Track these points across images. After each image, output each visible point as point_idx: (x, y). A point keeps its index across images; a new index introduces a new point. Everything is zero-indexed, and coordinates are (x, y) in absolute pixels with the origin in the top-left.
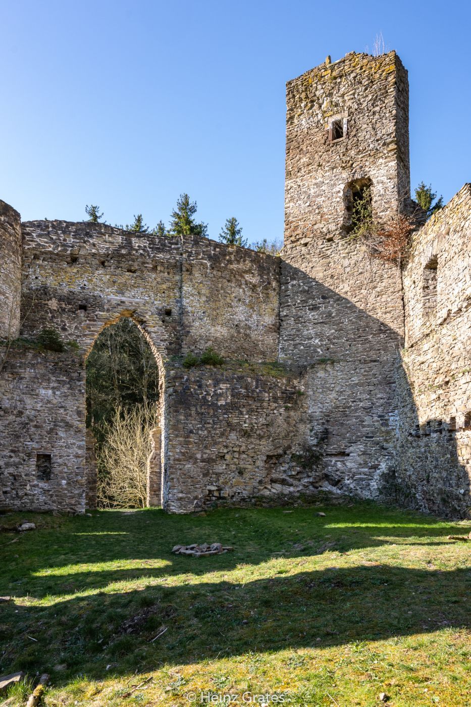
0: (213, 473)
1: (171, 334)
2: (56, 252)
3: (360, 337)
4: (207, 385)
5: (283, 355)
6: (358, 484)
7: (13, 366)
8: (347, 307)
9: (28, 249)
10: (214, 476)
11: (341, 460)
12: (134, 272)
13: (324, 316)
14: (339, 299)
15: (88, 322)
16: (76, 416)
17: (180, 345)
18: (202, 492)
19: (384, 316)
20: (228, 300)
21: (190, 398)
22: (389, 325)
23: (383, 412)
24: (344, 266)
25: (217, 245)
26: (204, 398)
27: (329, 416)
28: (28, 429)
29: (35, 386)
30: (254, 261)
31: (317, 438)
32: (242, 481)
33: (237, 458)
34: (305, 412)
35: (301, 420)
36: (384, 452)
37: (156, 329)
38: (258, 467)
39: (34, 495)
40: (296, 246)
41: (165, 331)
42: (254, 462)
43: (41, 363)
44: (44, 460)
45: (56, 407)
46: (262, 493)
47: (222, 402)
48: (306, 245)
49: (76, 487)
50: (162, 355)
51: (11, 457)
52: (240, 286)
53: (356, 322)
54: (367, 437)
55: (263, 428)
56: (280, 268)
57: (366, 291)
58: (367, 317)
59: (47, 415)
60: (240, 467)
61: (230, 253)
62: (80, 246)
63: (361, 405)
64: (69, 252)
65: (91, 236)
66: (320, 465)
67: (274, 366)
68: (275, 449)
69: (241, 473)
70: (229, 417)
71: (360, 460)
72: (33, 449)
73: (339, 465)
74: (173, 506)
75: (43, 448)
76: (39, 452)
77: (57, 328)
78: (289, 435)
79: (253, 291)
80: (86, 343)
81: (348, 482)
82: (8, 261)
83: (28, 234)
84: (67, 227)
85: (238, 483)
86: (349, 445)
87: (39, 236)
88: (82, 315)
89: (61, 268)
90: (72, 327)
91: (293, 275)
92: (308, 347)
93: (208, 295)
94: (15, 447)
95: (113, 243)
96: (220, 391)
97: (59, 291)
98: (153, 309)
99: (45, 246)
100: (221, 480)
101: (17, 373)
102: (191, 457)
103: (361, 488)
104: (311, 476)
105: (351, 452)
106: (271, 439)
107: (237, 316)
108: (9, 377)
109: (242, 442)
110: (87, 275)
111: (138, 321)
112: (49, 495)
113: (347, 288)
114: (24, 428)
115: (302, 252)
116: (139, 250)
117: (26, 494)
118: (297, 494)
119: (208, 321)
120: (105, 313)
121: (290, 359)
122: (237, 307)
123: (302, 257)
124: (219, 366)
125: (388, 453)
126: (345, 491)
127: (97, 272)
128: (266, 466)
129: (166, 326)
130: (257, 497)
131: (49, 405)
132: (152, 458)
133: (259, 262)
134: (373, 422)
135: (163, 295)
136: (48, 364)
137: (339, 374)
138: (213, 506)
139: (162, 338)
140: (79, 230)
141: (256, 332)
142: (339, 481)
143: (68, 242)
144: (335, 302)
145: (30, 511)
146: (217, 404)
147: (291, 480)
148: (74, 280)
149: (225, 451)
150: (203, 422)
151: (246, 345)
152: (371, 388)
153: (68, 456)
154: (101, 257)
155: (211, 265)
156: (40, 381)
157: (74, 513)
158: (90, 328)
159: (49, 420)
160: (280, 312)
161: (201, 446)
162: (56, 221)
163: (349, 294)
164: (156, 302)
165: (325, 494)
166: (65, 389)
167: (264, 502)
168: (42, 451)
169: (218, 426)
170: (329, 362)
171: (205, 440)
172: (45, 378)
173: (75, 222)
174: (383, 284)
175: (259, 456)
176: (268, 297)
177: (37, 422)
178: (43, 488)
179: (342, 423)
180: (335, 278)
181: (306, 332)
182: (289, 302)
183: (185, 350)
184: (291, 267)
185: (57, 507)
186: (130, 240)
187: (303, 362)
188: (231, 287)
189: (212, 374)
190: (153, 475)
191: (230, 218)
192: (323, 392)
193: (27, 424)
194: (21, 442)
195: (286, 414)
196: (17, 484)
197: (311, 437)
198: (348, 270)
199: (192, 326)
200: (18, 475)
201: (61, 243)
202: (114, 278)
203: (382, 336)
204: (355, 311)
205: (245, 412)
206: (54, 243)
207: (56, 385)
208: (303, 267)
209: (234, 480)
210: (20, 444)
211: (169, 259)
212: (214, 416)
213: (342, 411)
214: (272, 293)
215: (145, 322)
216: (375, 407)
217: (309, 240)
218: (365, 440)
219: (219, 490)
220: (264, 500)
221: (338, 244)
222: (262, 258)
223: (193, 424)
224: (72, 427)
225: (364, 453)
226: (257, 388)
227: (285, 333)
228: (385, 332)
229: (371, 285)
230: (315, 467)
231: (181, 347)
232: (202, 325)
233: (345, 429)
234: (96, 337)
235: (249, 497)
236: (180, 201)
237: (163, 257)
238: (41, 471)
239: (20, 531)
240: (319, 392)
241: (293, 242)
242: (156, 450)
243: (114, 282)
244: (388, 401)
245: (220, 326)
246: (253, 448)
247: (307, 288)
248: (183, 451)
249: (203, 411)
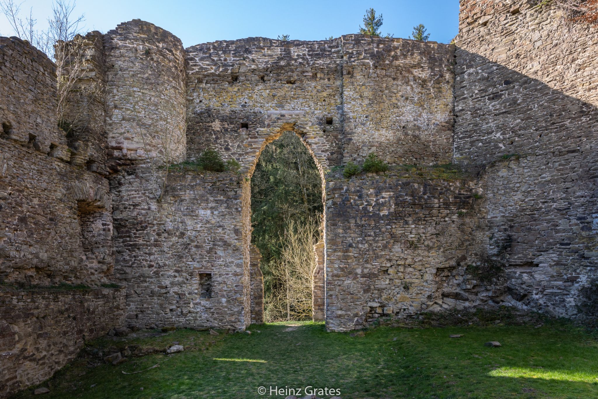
0: (375, 289)
1: (332, 143)
2: (217, 73)
3: (554, 123)
4: (367, 195)
5: (458, 155)
6: (549, 300)
7: (174, 189)
8: (536, 90)
9: (192, 74)
10: (376, 292)
11: (528, 271)
12: (294, 83)
13: (508, 104)
14: (526, 81)
15: (249, 139)
16: (234, 235)
17: (342, 154)
18: (363, 309)
19: (587, 94)
20: (394, 100)
21: (349, 210)
22: (594, 104)
23: (584, 214)
24: (533, 40)
25: (381, 41)
26: (365, 209)
27: (512, 221)
28: (189, 249)
29: (195, 207)
30: (424, 52)
31: (498, 246)
32: (408, 296)
33: (402, 272)
34: (483, 218)
35: (479, 227)
36: (585, 262)
37: (316, 140)
38: (426, 281)
39: (197, 313)
40: (473, 28)
41: (327, 141)
42: (422, 275)
43: (199, 184)
44: (207, 278)
45: (215, 227)
46: (431, 309)
47: (385, 212)
48: (485, 24)
49: (235, 305)
50: (323, 166)
51: (175, 277)
52: (407, 83)
53: (549, 106)
54: (562, 244)
55: (432, 238)
56: (455, 57)
57: (562, 67)
58: (563, 99)
59: (206, 235)
60: (406, 282)
61: (397, 48)
62: (240, 64)
63: (554, 206)
64: (229, 71)
65: (250, 52)
66: (502, 277)
67: (447, 168)
68: (446, 261)
69: (406, 288)
70: (392, 228)
71: (553, 271)
72: (195, 268)
73: (525, 277)
74: (332, 323)
75: (204, 268)
76: (200, 271)
77: (221, 149)
78: (463, 244)
79: (423, 87)
80: (248, 161)
81: (537, 296)
82: (169, 87)
83: (192, 59)
84: (228, 46)
85: (403, 300)
86: (538, 254)
87: (202, 59)
88: (244, 133)
89: (223, 89)
90: (234, 146)
91: (470, 62)
92: (487, 143)
93: (371, 98)
94: (179, 267)
95: (272, 56)
96: (383, 200)
97: (222, 112)
98: (314, 120)
99: (207, 68)
100: (384, 296)
101: (178, 196)
102: (350, 273)
103: (553, 305)
104: (490, 290)
105: (541, 263)
106: (442, 250)
107: (404, 116)
108: (171, 200)
109: (408, 255)
110: (247, 92)
111: (299, 133)
112: (210, 313)
113: (537, 66)
114: (186, 248)
115: (481, 34)
116: (298, 59)
117: (190, 312)
118: (473, 310)
119: (371, 126)
120: (265, 129)
121: (466, 158)
122: (404, 106)
123: (481, 39)
124: (382, 173)
125: (590, 263)
126: (533, 307)
127: (257, 88)
128: (437, 279)
129: (327, 136)
130: (426, 314)
131: (208, 225)
132: (315, 273)
133: (429, 53)
134: (570, 226)
135: (324, 103)
136: (206, 184)
137: (526, 171)
138: (375, 324)
139: (323, 148)
140: (239, 47)
141: (426, 133)
142: (525, 295)
143: (228, 61)
144: (521, 86)
145: (192, 329)
146: (379, 214)
147: (467, 294)
148: (235, 99)
149: (388, 265)
150: (364, 235)
151: (415, 148)
152: (568, 185)
153: (227, 274)
154: (261, 72)
155: (374, 65)
156: (199, 202)
157: (234, 330)
158: (251, 145)
159: (208, 239)
160: (454, 106)
161: (361, 261)
162: (217, 42)
163: (540, 73)
164: (316, 112)
165: (508, 311)
166: (222, 209)
167: (433, 320)
168: (203, 271)
169: (381, 238)
170: (513, 158)
171: (365, 254)
172: (203, 199)
173: (235, 40)
174: (587, 54)
175: (427, 269)
176: (440, 92)
177: (198, 242)
178: (204, 306)
179: (530, 229)
180: (522, 56)
181: (485, 126)
182: (465, 94)
183: (347, 159)
184: (468, 54)
185: (219, 325)
186: (289, 50)
187: (481, 161)
188: (397, 85)
189: (373, 183)
190: (317, 289)
191: (417, 25)
192: (505, 193)
193: (189, 244)
194: (183, 262)
195: (460, 221)
196: (181, 302)
197: (490, 245)
198: (538, 44)
199: (354, 133)
200: (182, 294)
201: (222, 63)
202: (274, 92)
203: (584, 119)
204: (547, 93)
205: (410, 222)
206: (215, 64)
207: (214, 205)
208: (482, 51)
209: (399, 295)
210: (183, 264)
211: (329, 64)
212: (376, 227)
213: (529, 215)
214: (445, 87)
215: (306, 133)
216: (573, 208)
217: (489, 17)
218: (559, 248)
219: (382, 306)
220: (434, 317)
221: (525, 14)
222: (433, 48)
223: (353, 237)
224: (230, 246)
225: (558, 264)
226: (424, 194)
227: (459, 129)
228: (587, 114)
229: (571, 57)
230: (495, 280)
231: (343, 157)
232: (365, 130)
233: (533, 235)
234: (257, 154)
235: (416, 314)
236: (366, 17)
237: (322, 62)
238: (204, 289)
239: (168, 354)
240: (500, 194)
241: (469, 24)
242: (319, 264)
243: (274, 96)
244: (591, 200)
245: (384, 129)
246: (420, 261)
247: (486, 75)
248: (341, 266)
249: (363, 222)
